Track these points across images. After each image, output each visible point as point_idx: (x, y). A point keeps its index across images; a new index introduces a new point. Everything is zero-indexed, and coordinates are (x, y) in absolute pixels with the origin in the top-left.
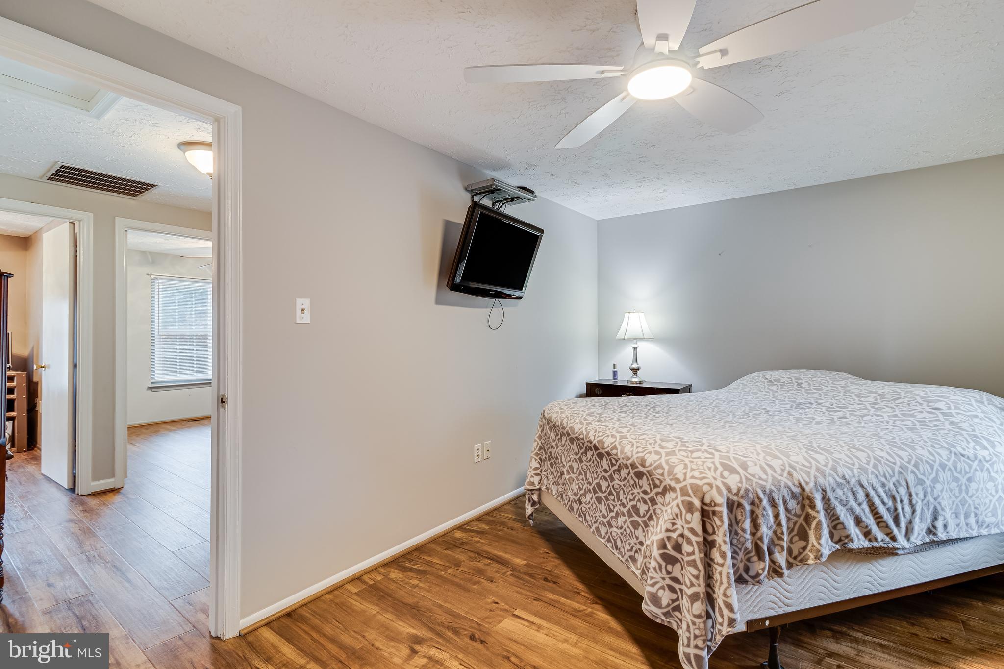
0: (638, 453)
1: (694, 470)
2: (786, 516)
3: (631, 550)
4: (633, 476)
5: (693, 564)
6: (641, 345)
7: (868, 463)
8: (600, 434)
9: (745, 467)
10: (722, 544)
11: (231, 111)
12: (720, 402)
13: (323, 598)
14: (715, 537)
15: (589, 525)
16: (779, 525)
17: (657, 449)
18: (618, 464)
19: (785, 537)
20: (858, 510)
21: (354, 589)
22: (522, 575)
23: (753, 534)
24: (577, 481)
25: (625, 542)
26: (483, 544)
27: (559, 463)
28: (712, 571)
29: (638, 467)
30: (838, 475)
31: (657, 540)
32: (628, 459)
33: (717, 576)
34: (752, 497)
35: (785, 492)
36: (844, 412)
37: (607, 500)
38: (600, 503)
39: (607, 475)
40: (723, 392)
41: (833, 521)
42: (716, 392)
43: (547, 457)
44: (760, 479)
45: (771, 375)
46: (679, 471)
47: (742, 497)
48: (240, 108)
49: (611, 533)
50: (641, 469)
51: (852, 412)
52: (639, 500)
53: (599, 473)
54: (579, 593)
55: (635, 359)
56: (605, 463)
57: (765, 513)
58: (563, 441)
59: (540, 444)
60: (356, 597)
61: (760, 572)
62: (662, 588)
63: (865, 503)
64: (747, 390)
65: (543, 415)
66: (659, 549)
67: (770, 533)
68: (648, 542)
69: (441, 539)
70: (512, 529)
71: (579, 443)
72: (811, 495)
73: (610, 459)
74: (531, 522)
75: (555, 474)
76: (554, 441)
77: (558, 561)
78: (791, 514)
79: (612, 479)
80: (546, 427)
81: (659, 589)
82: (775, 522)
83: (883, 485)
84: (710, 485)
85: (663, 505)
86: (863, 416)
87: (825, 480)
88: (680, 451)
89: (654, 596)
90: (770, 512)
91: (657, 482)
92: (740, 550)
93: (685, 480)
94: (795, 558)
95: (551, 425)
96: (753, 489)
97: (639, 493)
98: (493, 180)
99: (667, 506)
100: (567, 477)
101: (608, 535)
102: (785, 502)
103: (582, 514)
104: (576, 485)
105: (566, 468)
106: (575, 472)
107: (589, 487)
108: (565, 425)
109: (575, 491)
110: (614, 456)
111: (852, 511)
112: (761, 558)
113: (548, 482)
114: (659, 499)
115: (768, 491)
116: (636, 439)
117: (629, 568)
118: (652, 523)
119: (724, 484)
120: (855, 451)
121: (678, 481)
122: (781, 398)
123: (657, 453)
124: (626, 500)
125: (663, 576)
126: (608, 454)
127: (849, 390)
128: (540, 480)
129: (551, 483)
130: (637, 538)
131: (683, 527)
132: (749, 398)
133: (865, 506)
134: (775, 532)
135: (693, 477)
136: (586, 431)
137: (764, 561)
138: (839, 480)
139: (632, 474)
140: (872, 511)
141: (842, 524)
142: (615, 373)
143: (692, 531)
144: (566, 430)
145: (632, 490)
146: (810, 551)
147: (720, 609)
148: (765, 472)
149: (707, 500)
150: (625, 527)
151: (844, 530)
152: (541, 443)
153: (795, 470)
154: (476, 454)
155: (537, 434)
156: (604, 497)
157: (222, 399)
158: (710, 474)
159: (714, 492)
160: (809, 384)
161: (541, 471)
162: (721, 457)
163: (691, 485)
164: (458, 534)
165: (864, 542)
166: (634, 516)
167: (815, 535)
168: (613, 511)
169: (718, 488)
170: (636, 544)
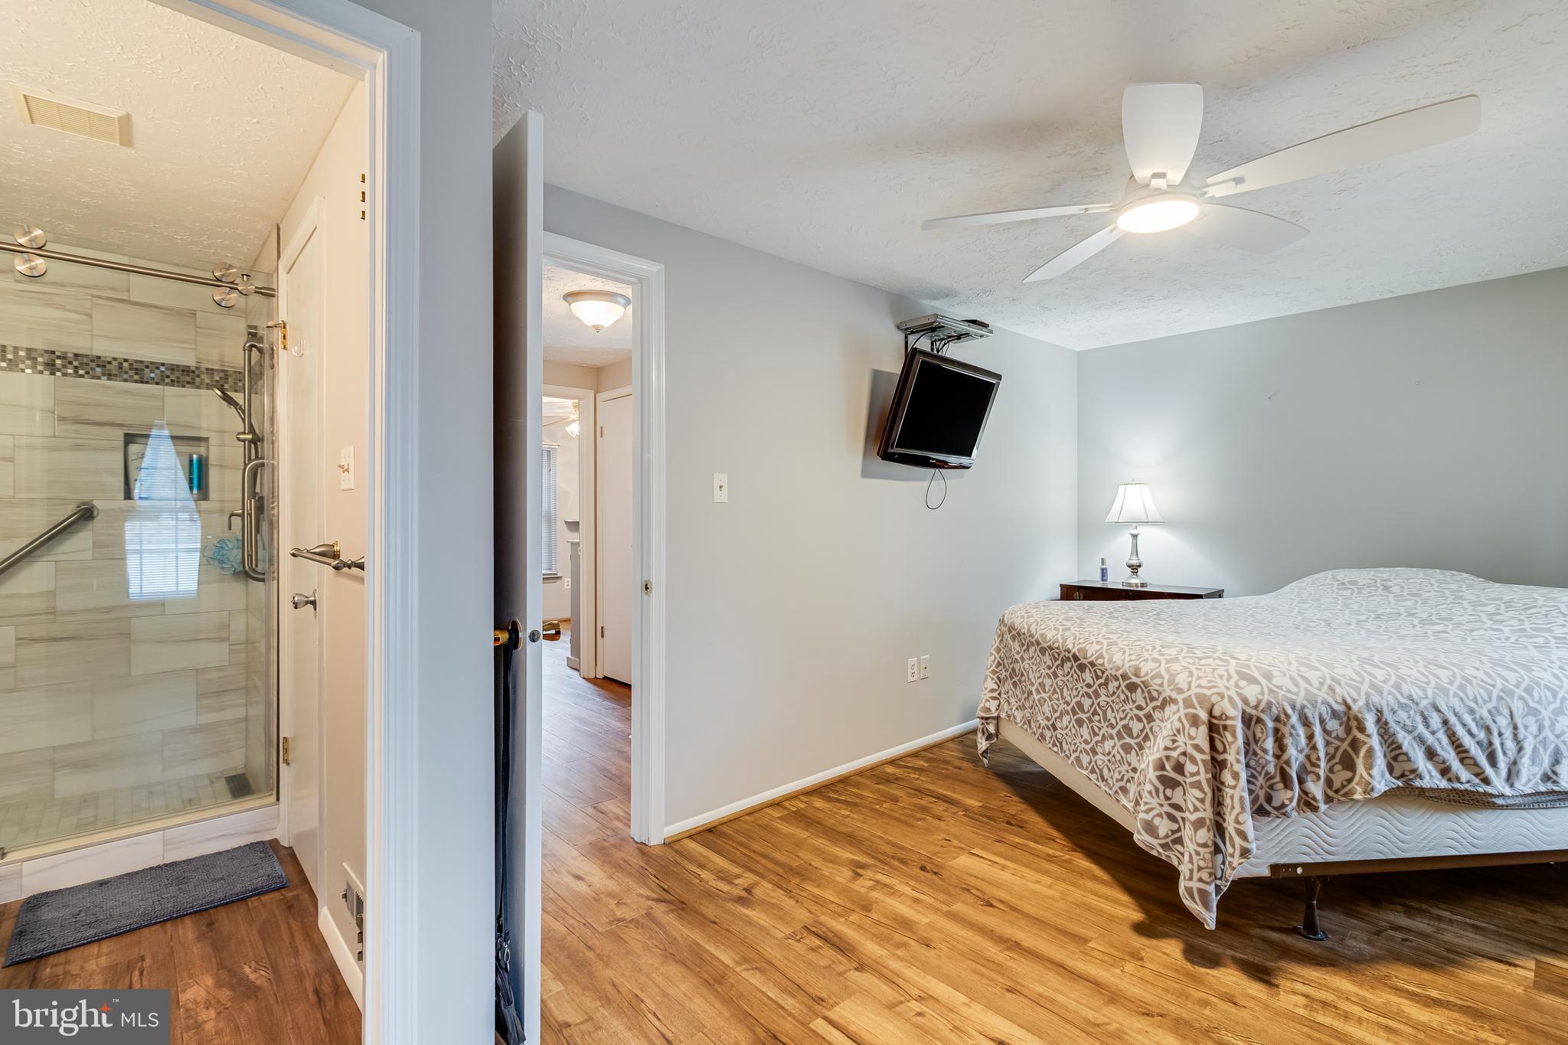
0: (1130, 661)
1: (1201, 678)
2: (1325, 739)
3: (1122, 780)
4: (1124, 689)
5: (1197, 785)
6: (1144, 532)
7: (1451, 683)
8: (1082, 641)
9: (1268, 676)
10: (1235, 763)
11: (652, 269)
12: (1260, 610)
13: (742, 819)
14: (1226, 756)
15: (1067, 756)
16: (1314, 748)
17: (1156, 656)
18: (1105, 676)
19: (1323, 764)
20: (1430, 740)
21: (776, 813)
22: (977, 817)
23: (1277, 757)
24: (1051, 701)
25: (1114, 771)
26: (924, 782)
27: (1025, 681)
28: (1223, 796)
29: (1131, 678)
30: (1402, 694)
31: (1153, 761)
32: (1118, 669)
33: (1228, 801)
34: (1276, 712)
35: (1324, 709)
36: (1446, 625)
37: (1091, 721)
38: (1081, 726)
39: (1090, 691)
40: (1268, 599)
41: (1392, 751)
42: (1256, 598)
43: (1008, 675)
44: (1289, 691)
45: (1343, 575)
46: (1182, 680)
47: (1263, 711)
48: (663, 265)
49: (1096, 762)
50: (1134, 679)
51: (1458, 625)
52: (1132, 718)
53: (1080, 689)
54: (1053, 840)
55: (1135, 551)
56: (1088, 676)
57: (1294, 732)
58: (1031, 652)
59: (998, 658)
60: (780, 821)
61: (1287, 802)
62: (1160, 815)
63: (1442, 731)
64: (1304, 596)
65: (1002, 621)
66: (1155, 770)
67: (1302, 757)
68: (1143, 766)
69: (868, 773)
70: (960, 768)
71: (1053, 654)
72: (1360, 715)
73: (1095, 671)
74: (986, 761)
75: (1020, 696)
76: (1018, 653)
77: (1023, 806)
78: (1331, 737)
79: (1097, 695)
80: (1008, 637)
81: (1155, 816)
82: (1308, 745)
83: (1472, 712)
84: (1222, 696)
85: (1162, 721)
86: (1471, 631)
87: (1382, 699)
88: (1184, 657)
89: (1149, 825)
90: (1301, 731)
91: (1155, 694)
92: (1260, 773)
93: (1189, 690)
94: (1337, 791)
95: (1014, 633)
96: (1278, 703)
97: (1131, 709)
98: (936, 316)
99: (1166, 721)
100: (1036, 698)
101: (1091, 765)
102: (1322, 722)
103: (1058, 743)
104: (1049, 706)
105: (1035, 686)
106: (1047, 690)
107: (1067, 708)
108: (1034, 632)
109: (1048, 714)
110: (1100, 667)
111: (1421, 740)
112: (1288, 785)
113: (1010, 708)
114: (1157, 715)
115: (1298, 707)
116: (1128, 645)
117: (1118, 801)
118: (1148, 744)
119: (1239, 694)
120: (1434, 667)
121: (1180, 691)
122: (1355, 606)
123: (1155, 660)
124: (1116, 719)
125: (1160, 802)
126: (1092, 664)
127: (1462, 596)
128: (999, 706)
129: (1014, 708)
130: (1129, 764)
131: (1186, 744)
132: (1306, 606)
133: (1441, 735)
134: (1308, 757)
135: (1199, 686)
136: (1062, 638)
137: (1292, 790)
138: (1402, 700)
139: (1123, 687)
140: (1453, 743)
141: (1406, 754)
142: (1104, 572)
143: (1197, 747)
144: (1035, 638)
145: (1123, 706)
146: (1357, 784)
147: (1231, 837)
148: (1297, 684)
149: (1217, 712)
150: (1114, 752)
151: (1409, 763)
152: (1000, 657)
153: (1339, 684)
154: (910, 672)
155: (993, 646)
156: (1087, 718)
157: (646, 585)
158: (1221, 683)
159: (1226, 703)
160: (1402, 587)
161: (999, 694)
162: (1238, 665)
163: (1197, 696)
164: (890, 769)
165: (1440, 781)
166: (1124, 738)
167: (1365, 765)
168: (1098, 735)
169: (1231, 700)
170: (1128, 772)
